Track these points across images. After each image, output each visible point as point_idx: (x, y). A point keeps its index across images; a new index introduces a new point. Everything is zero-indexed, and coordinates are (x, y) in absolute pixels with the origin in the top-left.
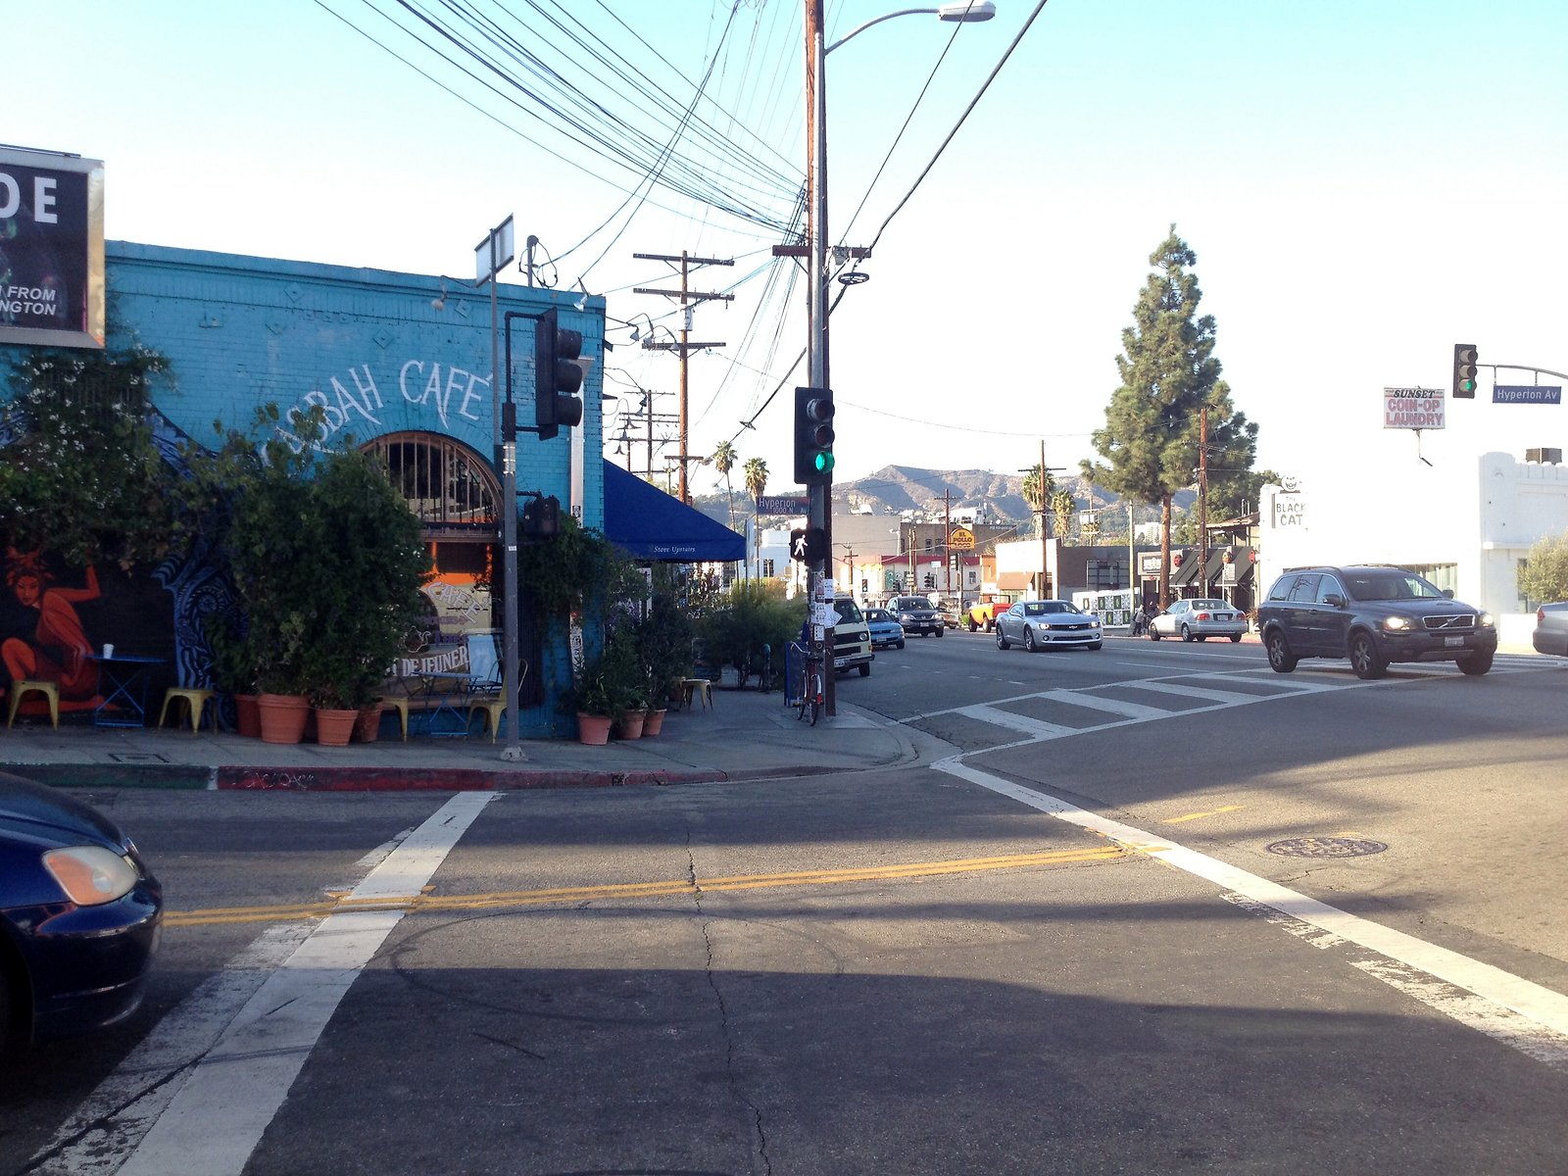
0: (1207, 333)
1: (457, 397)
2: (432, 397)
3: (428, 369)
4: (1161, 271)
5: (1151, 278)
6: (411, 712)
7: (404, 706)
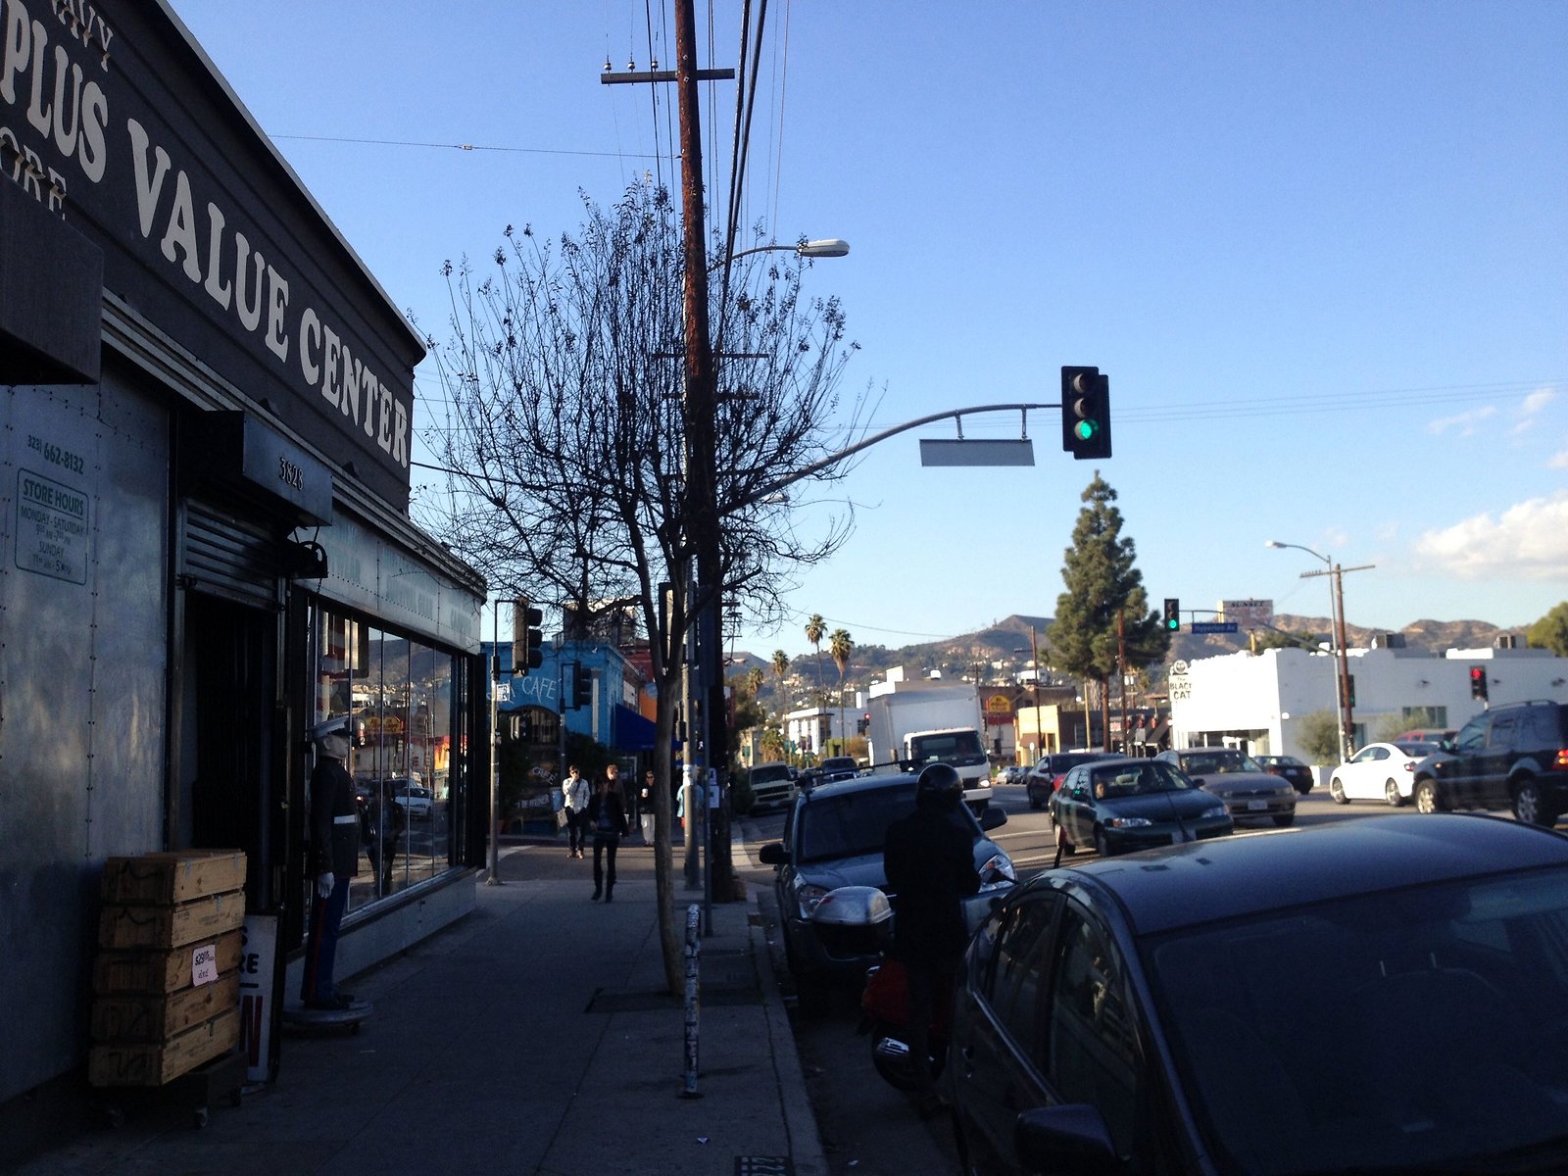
0: (1127, 551)
1: (545, 691)
2: (535, 691)
3: (534, 680)
4: (1090, 505)
5: (1084, 511)
6: (525, 822)
7: (522, 819)
